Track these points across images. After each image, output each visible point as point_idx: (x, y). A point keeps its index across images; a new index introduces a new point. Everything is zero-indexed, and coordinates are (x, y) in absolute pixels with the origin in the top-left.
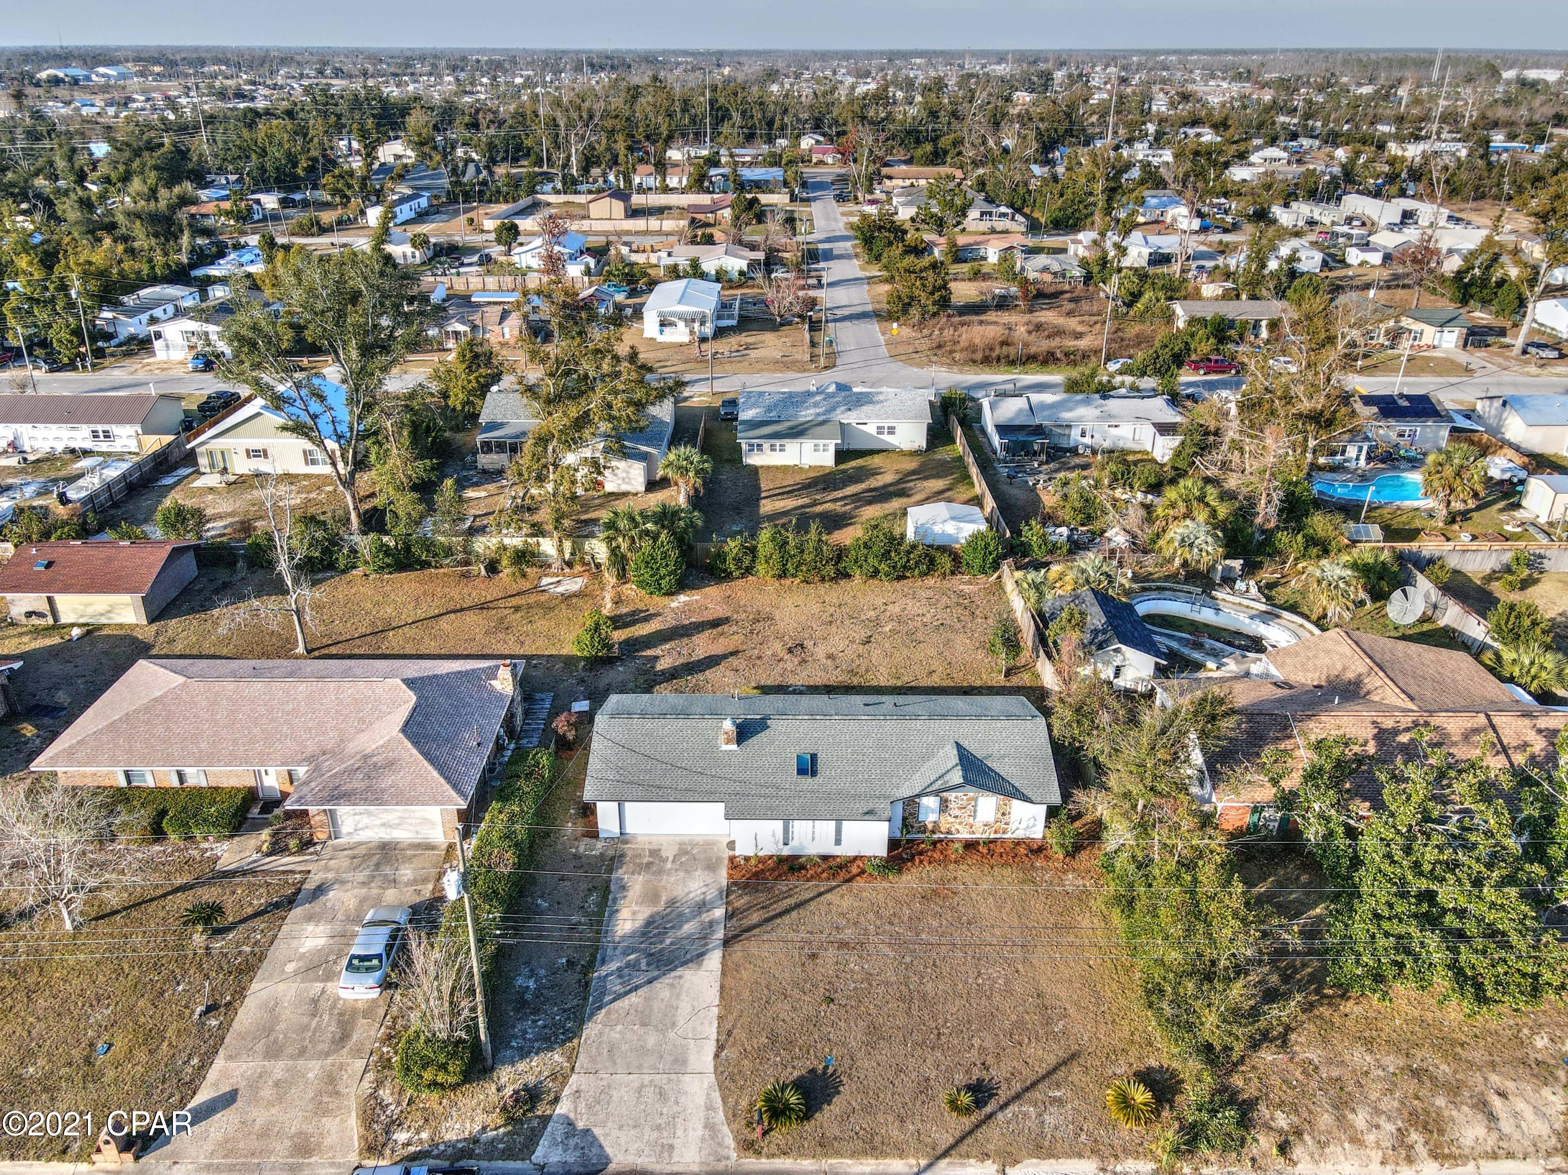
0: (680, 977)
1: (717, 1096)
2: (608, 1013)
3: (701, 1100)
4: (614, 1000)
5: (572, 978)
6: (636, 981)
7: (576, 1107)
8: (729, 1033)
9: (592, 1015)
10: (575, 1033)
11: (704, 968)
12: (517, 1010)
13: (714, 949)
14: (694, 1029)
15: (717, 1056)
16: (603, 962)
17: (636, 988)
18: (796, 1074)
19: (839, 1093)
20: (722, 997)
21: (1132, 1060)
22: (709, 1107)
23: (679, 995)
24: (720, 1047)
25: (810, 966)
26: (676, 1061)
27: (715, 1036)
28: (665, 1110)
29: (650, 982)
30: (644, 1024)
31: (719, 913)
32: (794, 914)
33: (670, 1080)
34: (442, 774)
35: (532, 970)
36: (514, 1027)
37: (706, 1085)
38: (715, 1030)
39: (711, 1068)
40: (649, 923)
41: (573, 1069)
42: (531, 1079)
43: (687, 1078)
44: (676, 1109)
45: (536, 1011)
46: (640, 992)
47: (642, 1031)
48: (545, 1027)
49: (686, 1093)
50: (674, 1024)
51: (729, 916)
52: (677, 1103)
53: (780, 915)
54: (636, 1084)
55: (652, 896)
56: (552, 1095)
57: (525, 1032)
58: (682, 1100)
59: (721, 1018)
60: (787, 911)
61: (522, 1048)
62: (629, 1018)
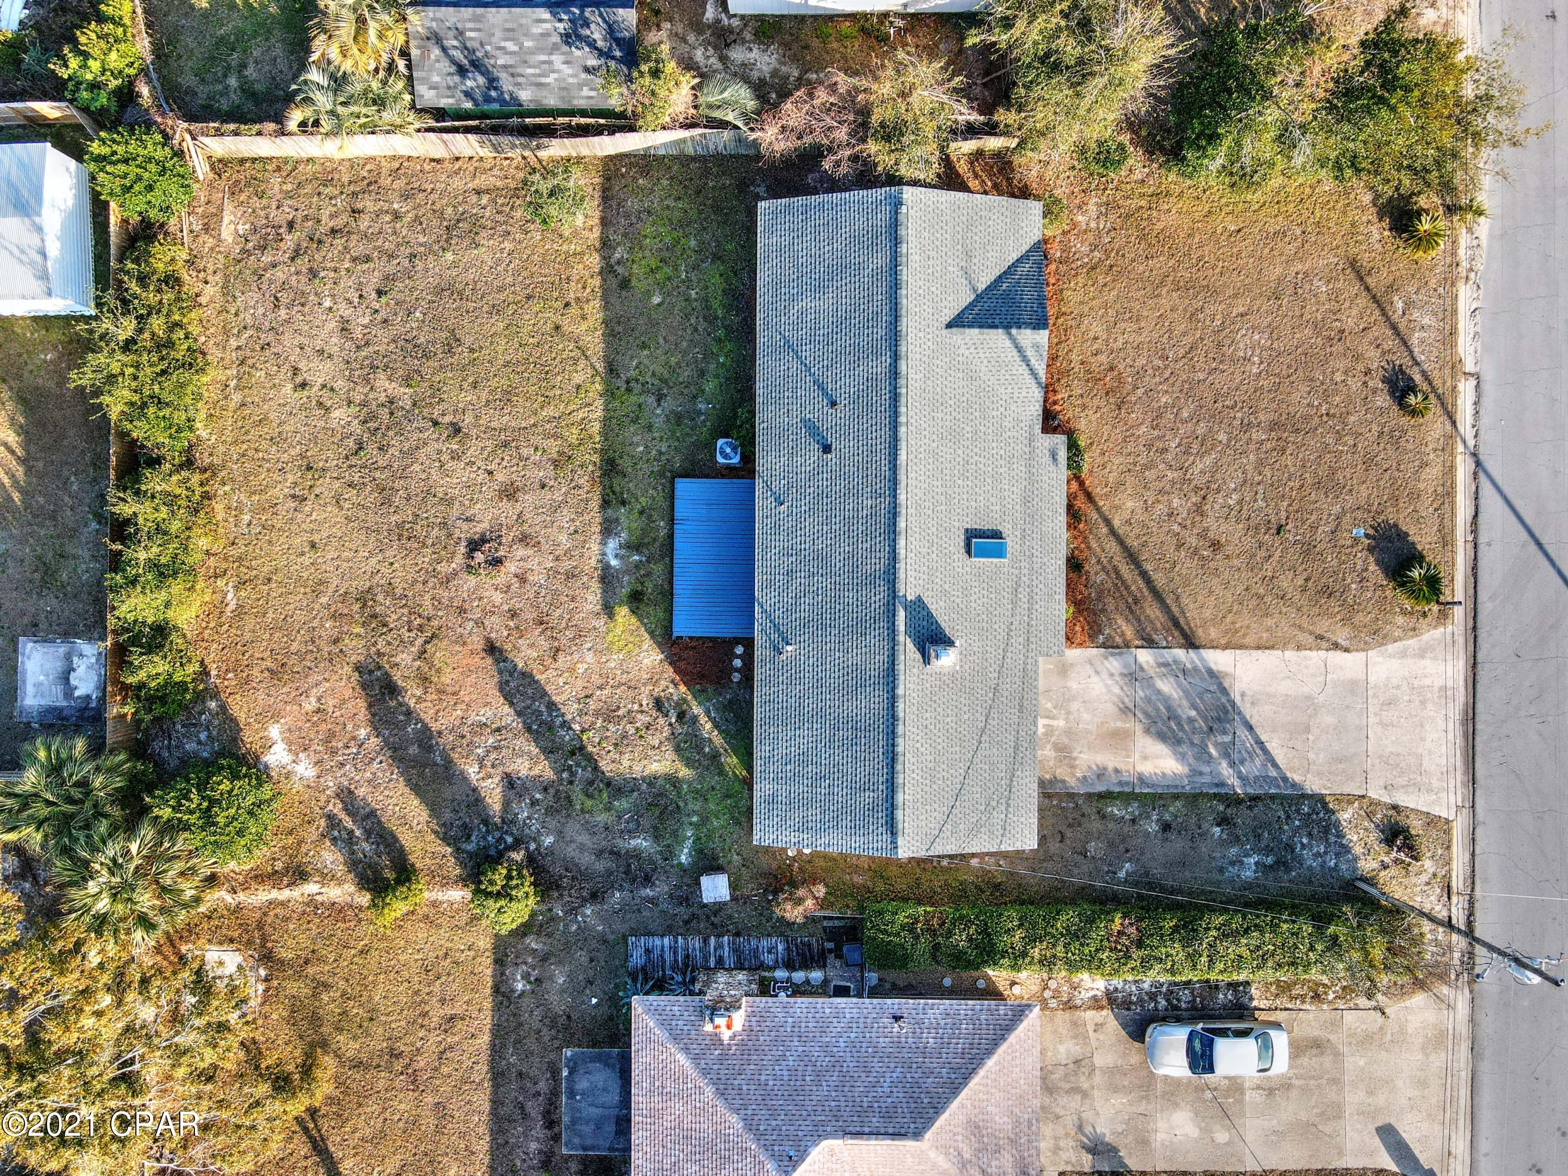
0: (1243, 695)
1: (1391, 648)
2: (1293, 770)
3: (1395, 663)
4: (1275, 765)
5: (1243, 817)
6: (1249, 742)
7: (1403, 787)
8: (1321, 638)
9: (1294, 785)
10: (1319, 799)
11: (1230, 670)
12: (1288, 870)
13: (1202, 659)
14: (1314, 675)
15: (1347, 650)
16: (1222, 784)
17: (1260, 744)
18: (1373, 567)
19: (1396, 525)
20: (1272, 647)
21: (1364, 219)
22: (1403, 654)
23: (1269, 695)
24: (1336, 646)
25: (1229, 550)
26: (1353, 692)
27: (1322, 653)
28: (1406, 698)
29: (1250, 728)
30: (1308, 730)
31: (1145, 656)
32: (1148, 567)
33: (1375, 696)
34: (989, 1052)
35: (1232, 863)
36: (1310, 868)
37: (1380, 659)
38: (1314, 654)
39: (1362, 655)
40: (1162, 737)
41: (1363, 797)
42: (1374, 837)
43: (1372, 679)
44: (1405, 687)
45: (1290, 848)
46: (1263, 738)
47: (1315, 731)
48: (1310, 835)
49: (1388, 679)
50: (1308, 698)
51: (1150, 643)
52: (1398, 687)
53: (1148, 581)
54: (1379, 729)
55: (1118, 739)
56: (1391, 812)
57: (1318, 855)
58: (1395, 681)
59: (1299, 648)
60: (1144, 574)
61: (1337, 855)
62: (1299, 745)
